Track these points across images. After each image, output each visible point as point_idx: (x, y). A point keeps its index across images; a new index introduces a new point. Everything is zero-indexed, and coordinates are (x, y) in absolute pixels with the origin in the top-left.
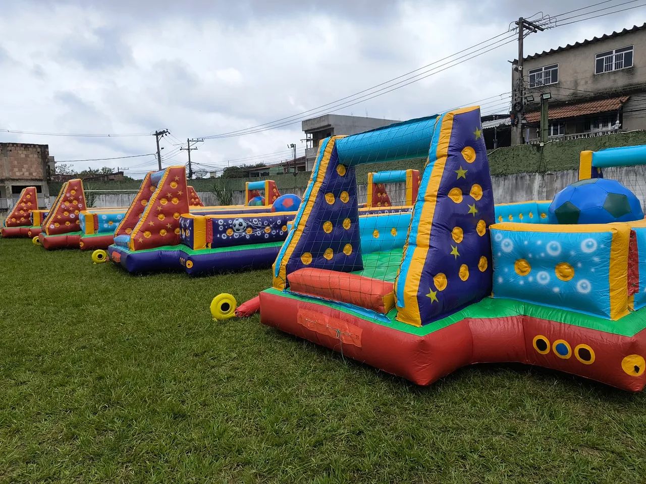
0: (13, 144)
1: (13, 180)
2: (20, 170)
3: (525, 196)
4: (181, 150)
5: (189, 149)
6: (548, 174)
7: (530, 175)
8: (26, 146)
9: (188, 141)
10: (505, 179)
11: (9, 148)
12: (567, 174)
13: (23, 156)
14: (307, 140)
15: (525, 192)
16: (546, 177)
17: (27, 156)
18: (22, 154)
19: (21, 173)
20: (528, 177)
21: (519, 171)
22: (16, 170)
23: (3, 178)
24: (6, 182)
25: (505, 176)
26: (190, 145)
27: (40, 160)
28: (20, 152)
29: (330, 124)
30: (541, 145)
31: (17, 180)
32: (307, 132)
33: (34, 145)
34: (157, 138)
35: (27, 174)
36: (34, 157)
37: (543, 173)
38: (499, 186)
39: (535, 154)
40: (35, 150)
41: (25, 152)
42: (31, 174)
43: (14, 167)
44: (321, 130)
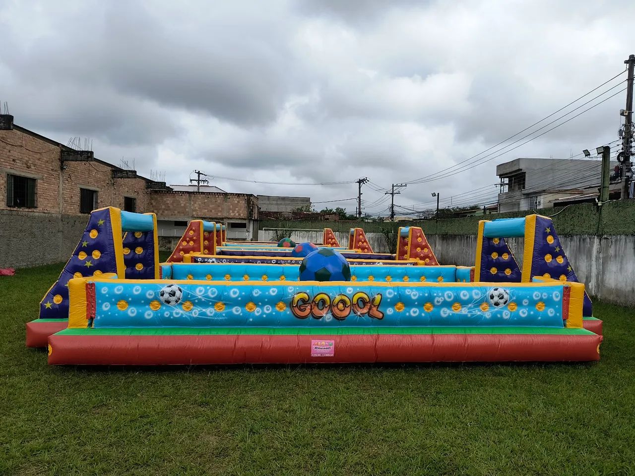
0: (231, 194)
1: (229, 218)
2: (233, 212)
3: (586, 261)
4: (386, 194)
5: (392, 194)
6: (605, 238)
7: (590, 238)
8: (238, 195)
9: (393, 186)
10: (571, 239)
11: (228, 197)
12: (620, 239)
13: (236, 202)
14: (501, 185)
15: (586, 256)
16: (603, 241)
17: (238, 202)
18: (236, 200)
19: (234, 214)
20: (588, 240)
21: (583, 233)
22: (231, 211)
23: (223, 217)
24: (225, 220)
25: (572, 236)
26: (394, 189)
27: (246, 205)
28: (235, 199)
29: (520, 168)
30: (599, 205)
31: (231, 219)
32: (501, 176)
33: (244, 194)
34: (360, 185)
35: (237, 214)
36: (243, 203)
37: (600, 237)
38: (567, 248)
39: (595, 214)
40: (243, 198)
41: (238, 200)
42: (239, 215)
43: (230, 209)
44: (513, 174)
